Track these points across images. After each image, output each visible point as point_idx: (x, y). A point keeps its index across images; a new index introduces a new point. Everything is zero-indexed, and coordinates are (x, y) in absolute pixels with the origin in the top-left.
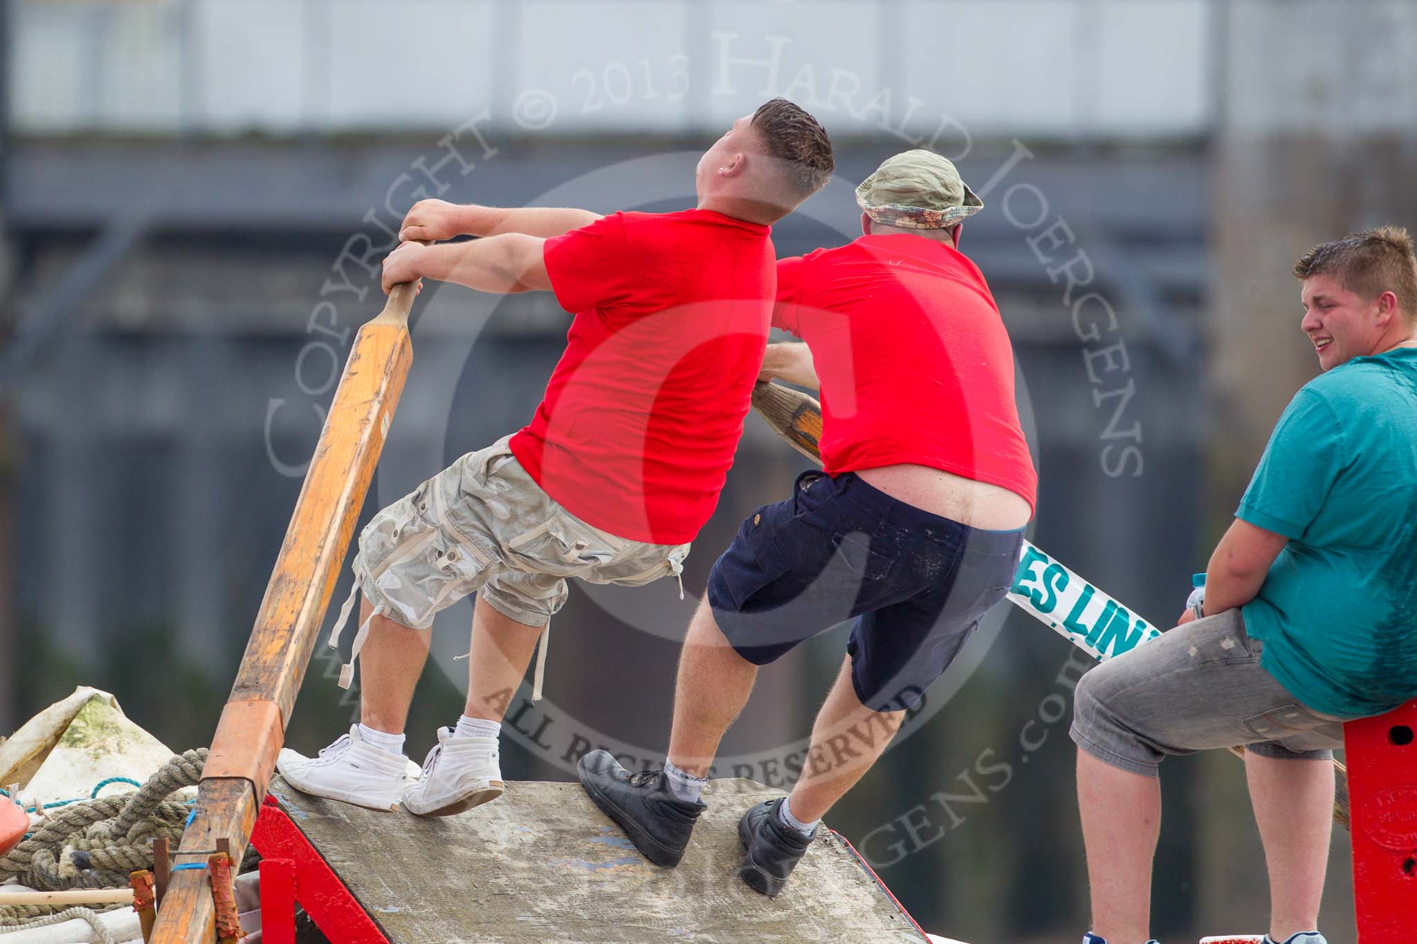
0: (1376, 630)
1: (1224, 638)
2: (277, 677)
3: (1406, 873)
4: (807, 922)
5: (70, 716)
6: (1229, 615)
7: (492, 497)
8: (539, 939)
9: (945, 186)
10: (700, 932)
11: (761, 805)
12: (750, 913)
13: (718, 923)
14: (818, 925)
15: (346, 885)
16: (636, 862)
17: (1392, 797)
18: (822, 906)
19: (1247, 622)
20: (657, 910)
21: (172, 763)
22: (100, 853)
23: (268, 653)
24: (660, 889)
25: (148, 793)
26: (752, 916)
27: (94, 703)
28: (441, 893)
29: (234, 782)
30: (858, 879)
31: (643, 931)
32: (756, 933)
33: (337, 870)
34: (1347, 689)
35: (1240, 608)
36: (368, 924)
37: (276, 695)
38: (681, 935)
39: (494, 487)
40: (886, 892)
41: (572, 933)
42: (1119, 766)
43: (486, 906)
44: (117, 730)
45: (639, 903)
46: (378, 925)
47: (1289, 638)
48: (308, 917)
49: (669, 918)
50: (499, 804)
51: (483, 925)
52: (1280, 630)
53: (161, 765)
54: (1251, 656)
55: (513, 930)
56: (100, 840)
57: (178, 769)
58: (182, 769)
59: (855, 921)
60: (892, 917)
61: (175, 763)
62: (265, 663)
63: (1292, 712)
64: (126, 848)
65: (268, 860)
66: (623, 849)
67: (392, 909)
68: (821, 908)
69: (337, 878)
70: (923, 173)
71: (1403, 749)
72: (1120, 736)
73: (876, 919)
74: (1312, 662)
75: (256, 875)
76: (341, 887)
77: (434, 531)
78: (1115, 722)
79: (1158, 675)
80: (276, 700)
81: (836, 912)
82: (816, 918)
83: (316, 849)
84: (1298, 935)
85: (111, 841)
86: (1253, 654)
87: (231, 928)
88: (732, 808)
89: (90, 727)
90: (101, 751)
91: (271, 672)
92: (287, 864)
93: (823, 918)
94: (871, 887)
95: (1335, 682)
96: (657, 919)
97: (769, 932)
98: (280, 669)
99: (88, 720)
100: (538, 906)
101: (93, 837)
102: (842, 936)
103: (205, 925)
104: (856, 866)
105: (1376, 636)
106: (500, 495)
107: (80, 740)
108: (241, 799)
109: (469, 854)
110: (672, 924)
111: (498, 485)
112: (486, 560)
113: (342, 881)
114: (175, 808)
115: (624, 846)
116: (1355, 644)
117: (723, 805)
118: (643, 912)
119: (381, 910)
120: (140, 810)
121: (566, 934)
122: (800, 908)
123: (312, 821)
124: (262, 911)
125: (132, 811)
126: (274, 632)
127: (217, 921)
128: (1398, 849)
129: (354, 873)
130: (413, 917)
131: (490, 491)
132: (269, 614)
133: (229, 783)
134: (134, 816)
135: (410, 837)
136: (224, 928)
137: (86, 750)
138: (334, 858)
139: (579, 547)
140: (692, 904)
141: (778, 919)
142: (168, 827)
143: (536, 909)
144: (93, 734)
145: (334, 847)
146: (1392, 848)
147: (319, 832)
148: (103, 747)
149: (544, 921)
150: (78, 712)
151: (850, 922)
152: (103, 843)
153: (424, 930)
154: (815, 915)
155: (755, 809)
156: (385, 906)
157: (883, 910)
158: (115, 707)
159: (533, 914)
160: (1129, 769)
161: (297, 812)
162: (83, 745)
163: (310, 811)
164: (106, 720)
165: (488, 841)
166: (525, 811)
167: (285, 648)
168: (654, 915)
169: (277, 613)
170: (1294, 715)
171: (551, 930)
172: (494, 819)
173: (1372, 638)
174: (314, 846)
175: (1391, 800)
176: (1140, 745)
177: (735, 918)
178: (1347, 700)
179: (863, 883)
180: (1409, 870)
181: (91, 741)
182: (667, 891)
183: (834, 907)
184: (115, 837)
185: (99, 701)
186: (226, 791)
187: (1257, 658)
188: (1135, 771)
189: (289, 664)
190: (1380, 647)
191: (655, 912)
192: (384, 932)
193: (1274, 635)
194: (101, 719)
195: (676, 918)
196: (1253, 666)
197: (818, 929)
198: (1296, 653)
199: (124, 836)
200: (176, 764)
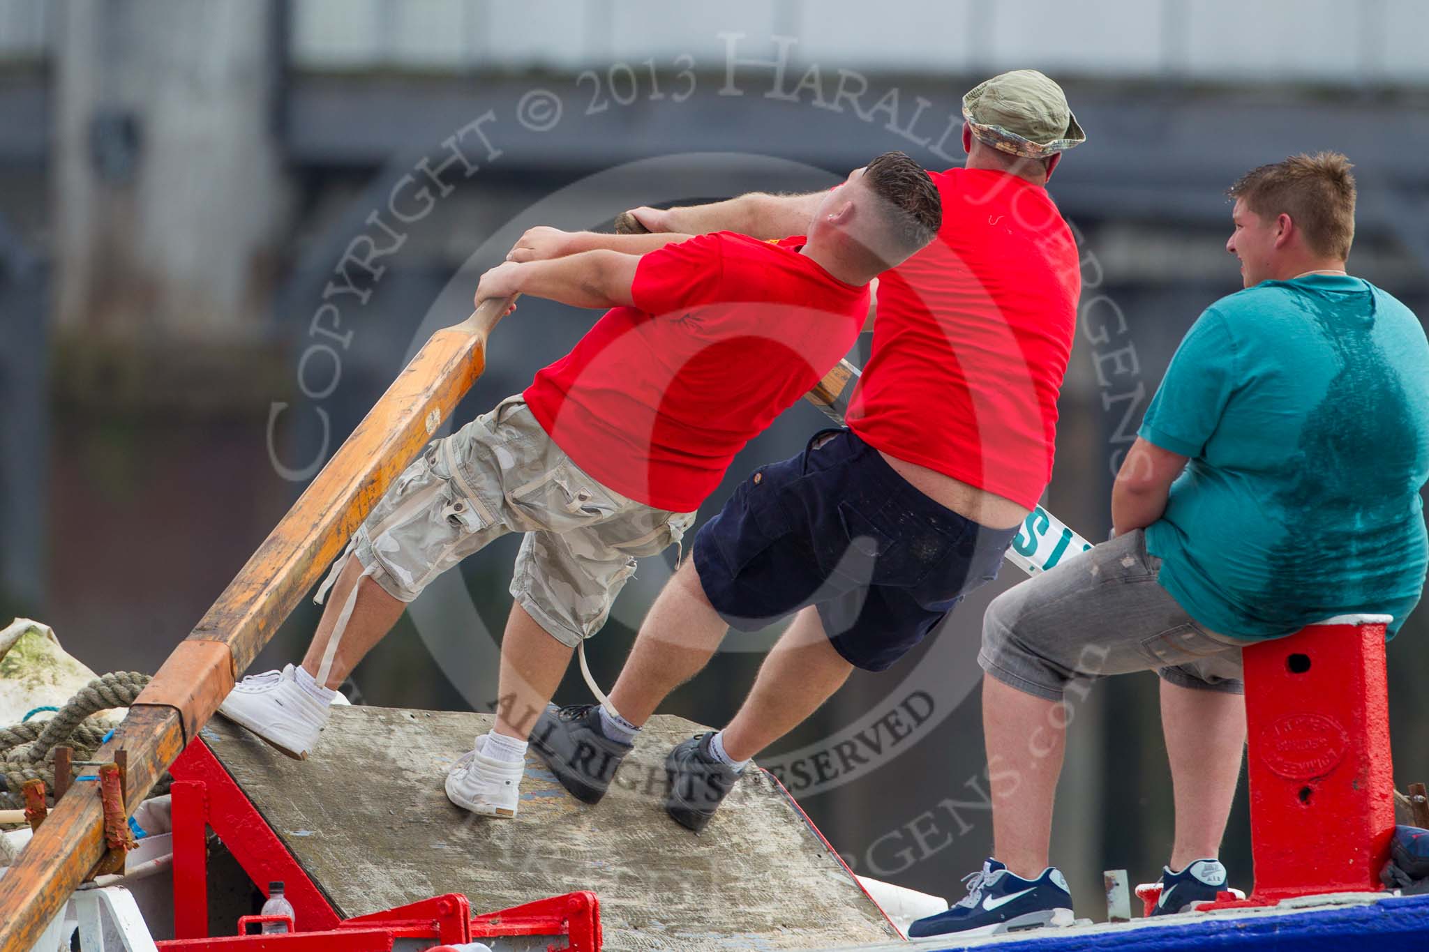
0: (1270, 552)
1: (1124, 556)
2: (237, 623)
3: (1302, 801)
4: (732, 858)
5: (6, 648)
6: (1132, 534)
7: (501, 444)
8: (453, 867)
9: (1052, 116)
10: (620, 865)
11: (690, 741)
12: (673, 848)
13: (639, 857)
14: (743, 862)
15: (256, 807)
16: (559, 794)
17: (1289, 726)
18: (748, 843)
19: (1149, 543)
20: (577, 842)
21: (90, 686)
22: (16, 776)
23: (236, 602)
24: (582, 822)
25: (65, 716)
26: (675, 851)
27: (30, 635)
28: (354, 819)
29: (160, 709)
30: (786, 817)
31: (562, 863)
32: (678, 868)
33: (248, 793)
34: (1243, 608)
35: (1143, 529)
36: (278, 846)
37: (231, 639)
38: (600, 868)
39: (504, 434)
40: (815, 831)
41: (488, 863)
42: (1023, 689)
43: (400, 833)
44: (53, 662)
45: (558, 835)
46: (287, 847)
47: (1188, 556)
48: (219, 839)
49: (589, 851)
50: (420, 734)
51: (397, 852)
52: (1180, 548)
53: (79, 689)
54: (1149, 573)
55: (427, 858)
56: (19, 764)
57: (95, 692)
58: (99, 692)
59: (782, 859)
60: (820, 856)
61: (93, 686)
62: (230, 610)
63: (1187, 632)
64: (43, 771)
65: (179, 782)
66: (545, 781)
67: (303, 833)
68: (747, 845)
69: (247, 800)
70: (1033, 99)
71: (1301, 677)
72: (1024, 659)
73: (803, 857)
74: (1208, 579)
75: (167, 798)
76: (252, 810)
77: (442, 484)
78: (1019, 644)
79: (1061, 596)
80: (229, 643)
81: (762, 850)
82: (740, 854)
83: (227, 771)
84: (1195, 863)
85: (29, 764)
86: (1152, 572)
87: (120, 839)
88: (660, 745)
89: (26, 658)
90: (35, 682)
91: (234, 618)
92: (199, 786)
93: (749, 855)
94: (799, 826)
95: (1231, 601)
96: (577, 852)
97: (691, 868)
98: (243, 616)
99: (24, 652)
100: (454, 835)
101: (12, 761)
102: (767, 874)
103: (87, 830)
104: (785, 805)
105: (1270, 558)
106: (509, 442)
107: (15, 671)
108: (163, 724)
109: (386, 781)
110: (591, 857)
111: (508, 432)
112: (490, 519)
113: (253, 804)
114: (95, 733)
115: (544, 778)
116: (1249, 565)
117: (650, 741)
118: (563, 844)
119: (292, 833)
120: (58, 732)
121: (481, 863)
122: (725, 844)
123: (224, 743)
124: (173, 835)
125: (50, 734)
126: (249, 584)
127: (105, 832)
128: (1294, 777)
129: (266, 796)
130: (325, 841)
131: (499, 438)
132: (250, 569)
133: (155, 710)
134: (52, 739)
135: (327, 762)
136: (112, 839)
137: (20, 680)
138: (246, 780)
139: (582, 498)
140: (614, 837)
141: (701, 855)
142: (86, 750)
143: (451, 838)
144: (28, 666)
145: (246, 770)
146: (1288, 776)
147: (232, 754)
148: (37, 679)
149: (459, 849)
150: (14, 643)
151: (776, 860)
152: (21, 766)
153: (336, 855)
154: (740, 851)
155: (681, 745)
156: (296, 830)
157: (811, 848)
158: (52, 639)
159: (449, 843)
160: (1032, 692)
161: (211, 734)
162: (17, 676)
163: (223, 734)
164: (42, 651)
165: (406, 770)
166: (446, 741)
167: (255, 598)
168: (573, 847)
169: (259, 568)
170: (1190, 636)
171: (466, 859)
172: (414, 748)
173: (1264, 559)
174: (225, 768)
175: (1288, 728)
176: (1044, 669)
177: (657, 853)
178: (1242, 619)
179: (791, 822)
180: (1306, 799)
181: (25, 672)
182: (589, 824)
183: (760, 844)
184: (33, 760)
185: (35, 633)
186: (150, 717)
187: (1156, 576)
188: (1038, 695)
189: (254, 613)
190: (1274, 569)
191: (575, 845)
192: (293, 855)
193: (1173, 553)
194: (36, 651)
195: (596, 851)
196: (1152, 584)
197: (742, 865)
198: (1193, 571)
199: (42, 759)
200: (94, 688)
